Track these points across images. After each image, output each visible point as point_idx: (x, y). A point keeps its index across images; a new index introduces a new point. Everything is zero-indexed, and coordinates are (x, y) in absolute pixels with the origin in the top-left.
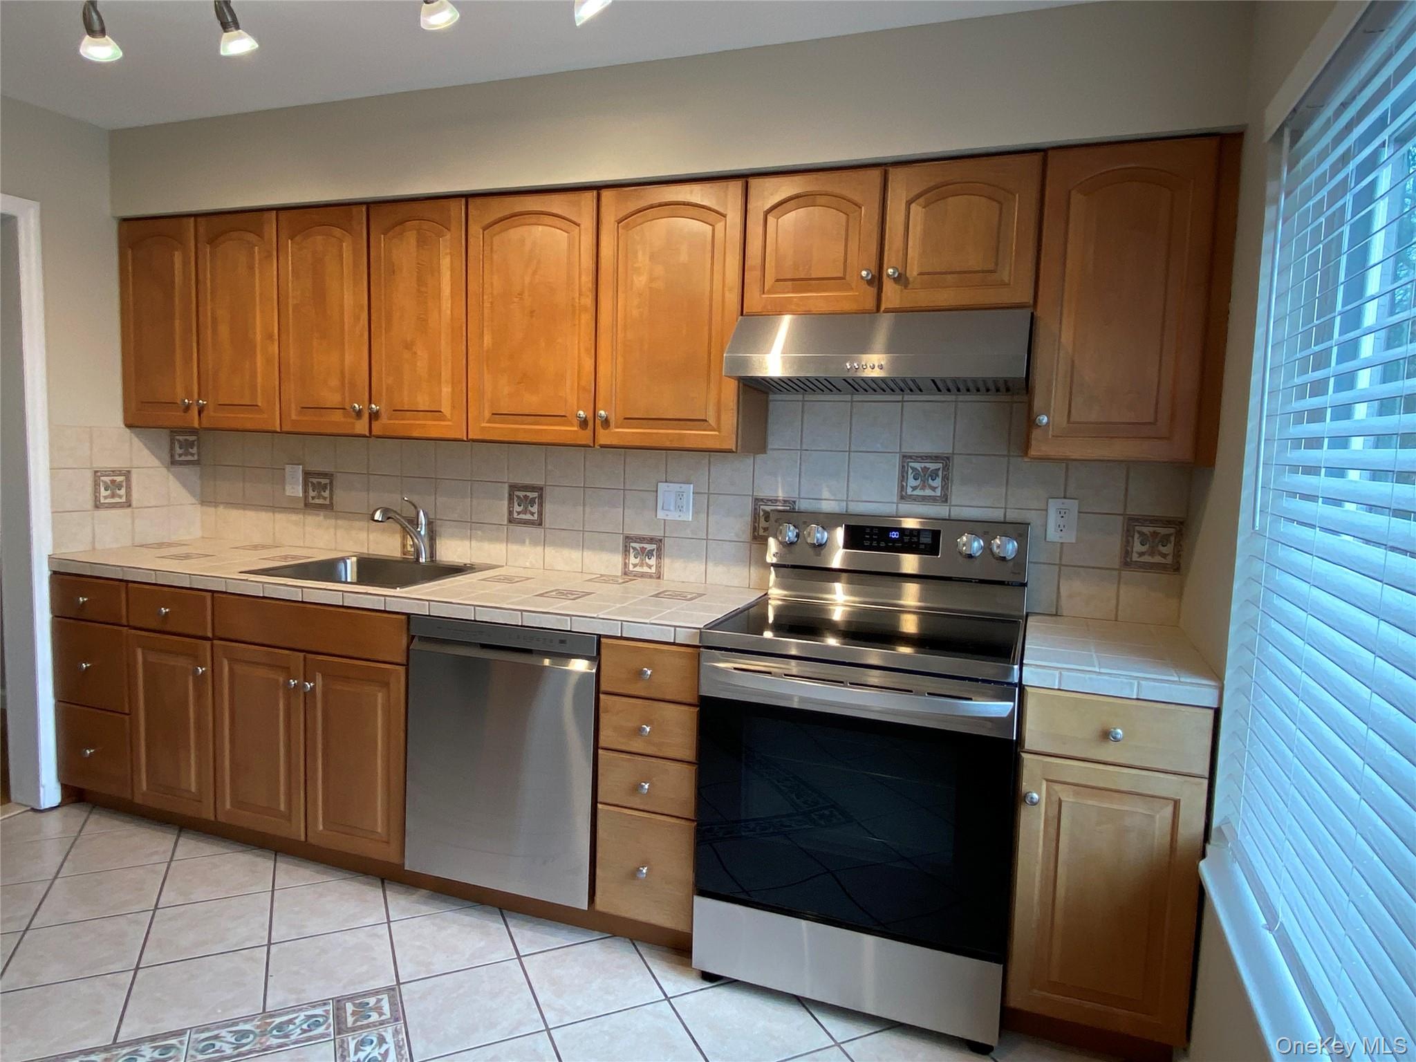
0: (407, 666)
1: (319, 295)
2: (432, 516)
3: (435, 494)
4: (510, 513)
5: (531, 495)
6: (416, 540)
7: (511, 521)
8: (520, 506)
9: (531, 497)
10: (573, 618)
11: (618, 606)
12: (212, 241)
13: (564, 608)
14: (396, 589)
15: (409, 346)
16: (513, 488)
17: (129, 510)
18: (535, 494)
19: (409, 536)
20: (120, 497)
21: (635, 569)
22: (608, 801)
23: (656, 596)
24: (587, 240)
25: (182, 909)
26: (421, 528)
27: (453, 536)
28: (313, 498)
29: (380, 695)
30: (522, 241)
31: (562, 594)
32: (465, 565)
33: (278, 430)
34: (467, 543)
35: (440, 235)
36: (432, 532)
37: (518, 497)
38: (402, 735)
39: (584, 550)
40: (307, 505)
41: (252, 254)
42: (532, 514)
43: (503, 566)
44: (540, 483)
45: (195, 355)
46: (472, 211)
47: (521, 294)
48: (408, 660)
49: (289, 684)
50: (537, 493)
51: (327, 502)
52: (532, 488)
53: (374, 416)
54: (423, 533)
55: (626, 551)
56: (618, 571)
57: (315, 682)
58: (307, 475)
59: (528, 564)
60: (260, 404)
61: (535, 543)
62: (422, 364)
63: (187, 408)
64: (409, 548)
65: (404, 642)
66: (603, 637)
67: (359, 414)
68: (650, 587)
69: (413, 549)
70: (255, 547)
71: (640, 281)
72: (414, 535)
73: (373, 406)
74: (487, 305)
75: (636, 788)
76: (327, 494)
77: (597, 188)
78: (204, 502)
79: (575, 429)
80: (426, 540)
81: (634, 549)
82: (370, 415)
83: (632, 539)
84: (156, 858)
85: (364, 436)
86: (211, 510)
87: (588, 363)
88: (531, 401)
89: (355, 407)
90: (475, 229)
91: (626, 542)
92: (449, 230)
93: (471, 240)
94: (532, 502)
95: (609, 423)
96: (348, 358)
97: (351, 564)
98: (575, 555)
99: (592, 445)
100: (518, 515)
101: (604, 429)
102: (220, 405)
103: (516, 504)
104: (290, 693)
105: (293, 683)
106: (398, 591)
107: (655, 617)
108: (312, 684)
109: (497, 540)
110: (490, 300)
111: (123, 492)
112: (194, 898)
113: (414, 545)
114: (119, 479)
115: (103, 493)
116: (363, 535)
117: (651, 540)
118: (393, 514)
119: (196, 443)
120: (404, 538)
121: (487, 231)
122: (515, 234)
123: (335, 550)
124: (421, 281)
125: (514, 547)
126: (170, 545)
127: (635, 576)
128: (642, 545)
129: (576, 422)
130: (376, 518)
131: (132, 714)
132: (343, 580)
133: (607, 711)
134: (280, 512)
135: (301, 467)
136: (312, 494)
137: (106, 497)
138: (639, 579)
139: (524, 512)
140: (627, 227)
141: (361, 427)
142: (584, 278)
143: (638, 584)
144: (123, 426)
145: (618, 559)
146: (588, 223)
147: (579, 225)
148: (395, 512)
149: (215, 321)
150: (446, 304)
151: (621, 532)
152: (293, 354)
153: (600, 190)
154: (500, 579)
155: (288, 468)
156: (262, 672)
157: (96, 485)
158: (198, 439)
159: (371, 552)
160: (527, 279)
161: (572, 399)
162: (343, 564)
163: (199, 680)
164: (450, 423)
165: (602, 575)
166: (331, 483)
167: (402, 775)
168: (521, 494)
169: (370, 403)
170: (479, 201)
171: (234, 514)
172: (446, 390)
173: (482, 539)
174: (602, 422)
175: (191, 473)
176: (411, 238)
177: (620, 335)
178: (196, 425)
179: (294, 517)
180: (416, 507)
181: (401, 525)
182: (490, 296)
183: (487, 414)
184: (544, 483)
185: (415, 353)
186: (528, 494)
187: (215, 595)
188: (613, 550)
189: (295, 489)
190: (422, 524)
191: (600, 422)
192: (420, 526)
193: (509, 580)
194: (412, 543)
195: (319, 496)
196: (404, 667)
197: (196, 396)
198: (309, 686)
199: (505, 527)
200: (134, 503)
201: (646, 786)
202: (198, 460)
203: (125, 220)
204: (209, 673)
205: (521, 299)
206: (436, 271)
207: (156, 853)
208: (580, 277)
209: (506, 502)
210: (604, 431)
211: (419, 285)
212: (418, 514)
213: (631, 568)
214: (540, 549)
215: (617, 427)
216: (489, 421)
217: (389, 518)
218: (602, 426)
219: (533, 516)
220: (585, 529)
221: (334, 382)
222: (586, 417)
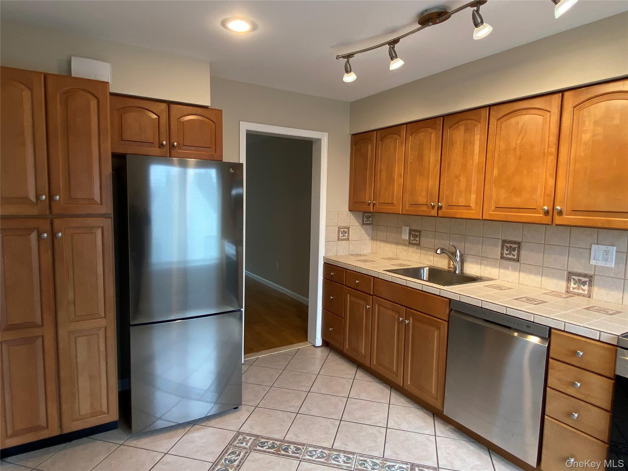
0: (448, 322)
1: (420, 157)
2: (462, 252)
3: (465, 242)
4: (502, 254)
5: (514, 246)
6: (455, 263)
7: (502, 257)
8: (507, 251)
9: (513, 247)
10: (535, 315)
11: (563, 312)
12: (382, 140)
13: (529, 309)
14: (445, 286)
15: (457, 177)
16: (504, 242)
17: (348, 241)
18: (516, 246)
19: (451, 261)
20: (346, 236)
21: (574, 291)
22: (550, 415)
23: (588, 309)
24: (555, 118)
25: (357, 401)
26: (457, 258)
27: (472, 262)
28: (412, 240)
29: (436, 333)
30: (518, 123)
31: (529, 300)
32: (477, 277)
33: (401, 213)
34: (479, 266)
35: (475, 126)
36: (462, 259)
37: (507, 247)
38: (445, 353)
39: (543, 276)
40: (410, 243)
41: (395, 143)
42: (514, 255)
43: (496, 280)
44: (519, 240)
45: (373, 184)
46: (492, 113)
47: (515, 149)
48: (449, 320)
49: (400, 319)
50: (517, 245)
51: (418, 242)
52: (515, 243)
53: (440, 208)
54: (458, 260)
55: (569, 280)
56: (563, 290)
57: (409, 320)
58: (411, 231)
59: (510, 280)
60: (394, 203)
61: (514, 269)
62: (463, 185)
63: (369, 204)
64: (451, 266)
65: (448, 311)
66: (552, 329)
67: (433, 207)
68: (584, 302)
69: (453, 266)
70: (390, 259)
71: (586, 137)
72: (454, 261)
73: (440, 204)
74: (496, 155)
75: (570, 415)
76: (418, 239)
77: (562, 92)
78: (372, 239)
79: (541, 215)
80: (459, 264)
81: (574, 279)
82: (438, 208)
83: (573, 274)
84: (349, 376)
85: (435, 217)
86: (375, 242)
87: (551, 182)
88: (517, 201)
89: (432, 204)
90: (493, 121)
91: (569, 275)
92: (480, 123)
93: (490, 126)
94: (514, 249)
95: (562, 213)
96: (431, 183)
97: (426, 270)
98: (538, 278)
99: (551, 224)
100: (506, 255)
101: (559, 216)
102: (380, 203)
103: (505, 249)
104: (400, 323)
105: (401, 319)
106: (446, 288)
107: (586, 323)
108: (408, 321)
109: (494, 266)
110: (498, 153)
111: (347, 235)
112: (361, 397)
113: (453, 265)
114: (346, 230)
115: (341, 235)
116: (432, 258)
117: (585, 276)
118: (446, 251)
119: (371, 216)
120: (449, 261)
121: (499, 121)
122: (513, 120)
123: (420, 263)
124: (465, 148)
125: (502, 271)
126: (360, 255)
127: (573, 294)
128: (579, 278)
129: (542, 211)
130: (438, 252)
131: (345, 318)
132: (422, 279)
133: (552, 369)
134: (399, 245)
135: (408, 227)
136: (412, 238)
137: (341, 237)
138: (577, 296)
139: (510, 254)
140: (580, 110)
141: (434, 212)
142: (551, 138)
143: (576, 300)
144: (348, 211)
145: (563, 284)
146: (555, 110)
147: (550, 112)
148: (447, 250)
149: (381, 170)
150: (476, 157)
151: (566, 269)
152: (408, 183)
153: (564, 92)
154: (495, 287)
155: (403, 227)
156: (389, 312)
157: (339, 232)
158: (372, 215)
159: (434, 265)
160: (519, 142)
161: (541, 201)
162: (423, 270)
163: (367, 310)
164: (474, 212)
165: (553, 291)
166: (420, 234)
167: (444, 371)
168: (508, 245)
169: (438, 202)
170: (495, 108)
171: (383, 244)
172: (473, 196)
173: (486, 265)
174: (558, 212)
175: (369, 228)
176: (462, 128)
177: (572, 167)
178: (372, 211)
179: (405, 248)
180: (455, 248)
181: (448, 256)
182: (499, 151)
183: (493, 208)
184: (521, 240)
185: (460, 180)
186: (512, 245)
187: (375, 278)
188: (561, 278)
189: (406, 237)
190: (458, 256)
191: (556, 212)
192: (457, 257)
193: (500, 288)
194: (452, 263)
195: (415, 240)
196: (447, 322)
197: (372, 200)
198: (407, 322)
199: (499, 261)
200: (350, 239)
201: (576, 415)
202: (372, 223)
203: (353, 135)
204: (371, 308)
205: (515, 151)
206: (472, 143)
207: (349, 374)
208: (549, 137)
209: (500, 249)
210: (559, 217)
211: (463, 149)
212: (456, 251)
213: (571, 289)
214: (517, 274)
215: (567, 215)
216: (493, 211)
217: (443, 253)
218: (557, 214)
219: (514, 256)
220: (543, 266)
221: (424, 194)
222: (548, 209)
